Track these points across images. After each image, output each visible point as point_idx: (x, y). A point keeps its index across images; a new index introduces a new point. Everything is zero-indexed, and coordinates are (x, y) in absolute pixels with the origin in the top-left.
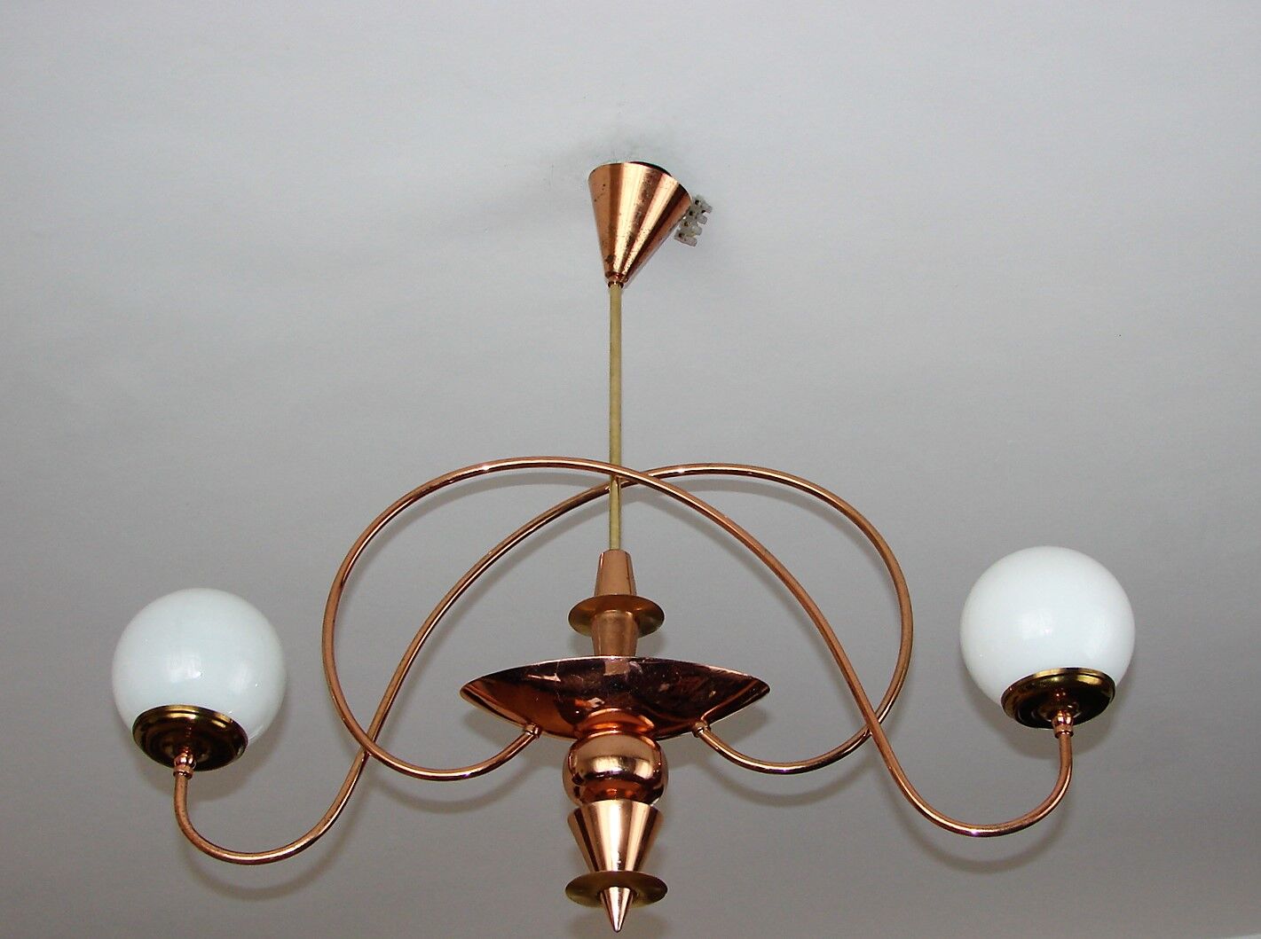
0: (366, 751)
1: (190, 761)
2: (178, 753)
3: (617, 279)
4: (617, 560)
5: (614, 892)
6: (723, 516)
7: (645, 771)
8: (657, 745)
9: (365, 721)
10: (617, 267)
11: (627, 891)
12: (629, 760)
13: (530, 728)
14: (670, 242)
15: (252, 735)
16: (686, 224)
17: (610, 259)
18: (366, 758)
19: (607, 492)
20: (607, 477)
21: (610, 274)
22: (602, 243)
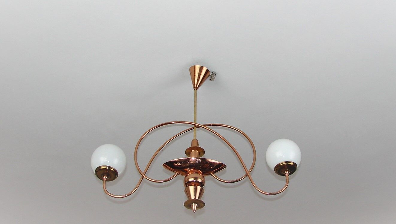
0: (143, 177)
1: (106, 178)
2: (104, 177)
3: (196, 88)
4: (195, 141)
5: (193, 204)
6: (216, 133)
7: (200, 180)
8: (203, 176)
9: (143, 171)
10: (195, 86)
11: (196, 204)
12: (196, 178)
13: (177, 173)
14: (207, 81)
15: (120, 173)
16: (211, 77)
17: (194, 85)
18: (143, 178)
19: (193, 129)
20: (193, 125)
21: (194, 88)
22: (193, 82)
